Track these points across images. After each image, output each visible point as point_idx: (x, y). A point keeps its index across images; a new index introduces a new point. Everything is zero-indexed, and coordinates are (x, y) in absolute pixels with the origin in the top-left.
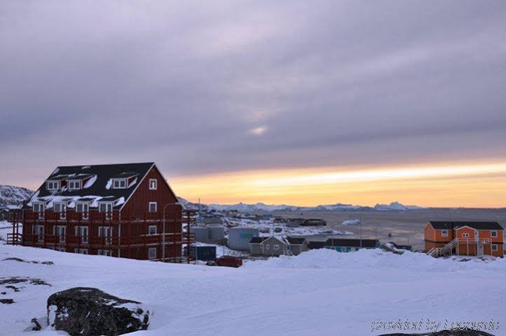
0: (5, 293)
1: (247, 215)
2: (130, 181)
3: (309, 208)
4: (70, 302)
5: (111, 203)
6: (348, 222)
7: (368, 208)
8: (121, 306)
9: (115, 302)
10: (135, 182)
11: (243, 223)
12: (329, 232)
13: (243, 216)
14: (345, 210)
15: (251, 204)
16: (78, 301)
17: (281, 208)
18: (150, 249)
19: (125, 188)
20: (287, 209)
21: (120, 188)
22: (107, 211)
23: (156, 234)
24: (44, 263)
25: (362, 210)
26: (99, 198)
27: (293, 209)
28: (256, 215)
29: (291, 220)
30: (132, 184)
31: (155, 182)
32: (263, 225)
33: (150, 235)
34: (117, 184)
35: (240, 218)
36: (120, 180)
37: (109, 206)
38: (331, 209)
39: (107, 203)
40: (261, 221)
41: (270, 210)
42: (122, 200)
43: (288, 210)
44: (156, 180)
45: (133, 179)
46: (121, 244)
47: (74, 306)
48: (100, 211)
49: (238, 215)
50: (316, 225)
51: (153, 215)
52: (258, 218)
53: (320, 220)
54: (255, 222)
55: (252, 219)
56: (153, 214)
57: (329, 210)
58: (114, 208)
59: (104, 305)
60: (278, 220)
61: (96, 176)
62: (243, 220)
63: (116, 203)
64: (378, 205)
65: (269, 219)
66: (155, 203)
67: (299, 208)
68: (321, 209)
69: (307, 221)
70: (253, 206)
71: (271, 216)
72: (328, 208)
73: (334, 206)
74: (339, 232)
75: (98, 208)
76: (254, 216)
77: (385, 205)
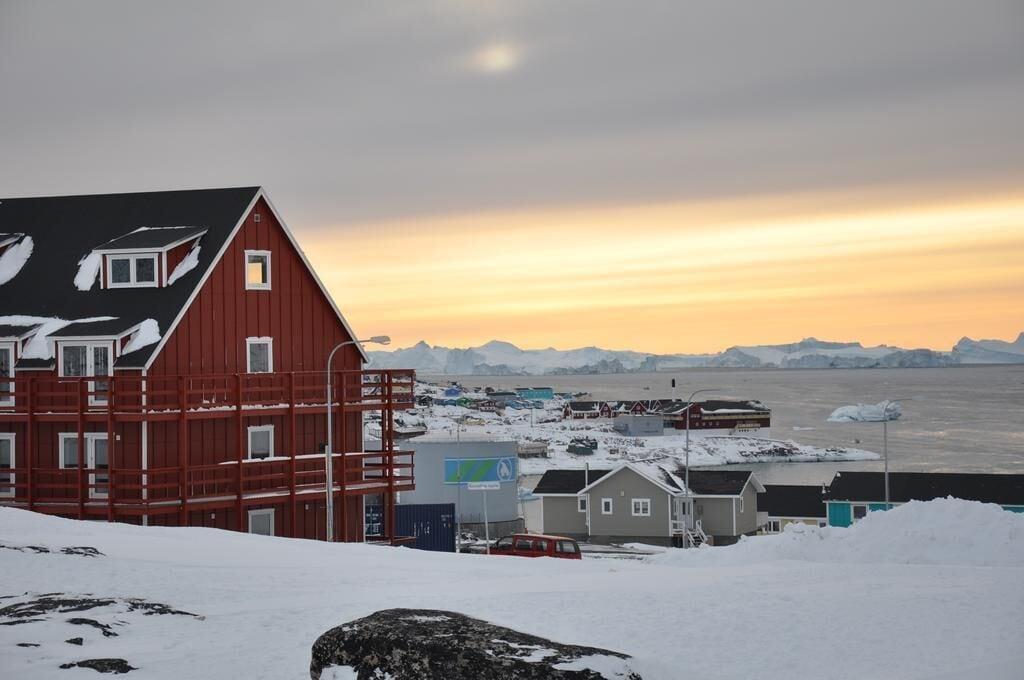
0: (78, 641)
1: (455, 393)
2: (175, 258)
3: (691, 358)
4: (398, 653)
5: (105, 341)
6: (851, 410)
7: (927, 354)
8: (578, 665)
9: (551, 653)
10: (190, 262)
11: (443, 422)
12: (781, 452)
13: (439, 395)
14: (833, 365)
15: (463, 345)
16: (425, 650)
17: (580, 363)
18: (251, 513)
19: (155, 284)
20: (604, 363)
21: (133, 283)
22: (90, 372)
23: (272, 458)
24: (69, 551)
25: (902, 365)
26: (57, 324)
27: (627, 366)
28: (489, 390)
29: (629, 405)
30: (181, 270)
31: (261, 260)
32: (518, 426)
33: (250, 460)
34: (121, 270)
35: (425, 401)
36: (133, 255)
37: (101, 355)
38: (778, 359)
39: (91, 343)
40: (509, 412)
41: (540, 368)
42: (147, 332)
43: (611, 365)
44: (267, 254)
45: (186, 249)
46: (152, 495)
47: (416, 666)
48: (61, 374)
49: (420, 389)
50: (729, 424)
51: (263, 387)
52: (496, 401)
53: (743, 405)
54: (486, 416)
55: (476, 405)
56: (263, 380)
57: (769, 367)
58: (119, 361)
59: (520, 664)
60: (580, 407)
61: (28, 240)
62: (438, 410)
63: (125, 341)
64: (965, 341)
65: (538, 406)
66: (268, 340)
67: (652, 360)
68: (740, 361)
69: (696, 408)
70: (469, 352)
71: (546, 391)
72: (765, 360)
73: (790, 348)
74: (822, 452)
75: (54, 361)
76: (482, 395)
77: (996, 343)
